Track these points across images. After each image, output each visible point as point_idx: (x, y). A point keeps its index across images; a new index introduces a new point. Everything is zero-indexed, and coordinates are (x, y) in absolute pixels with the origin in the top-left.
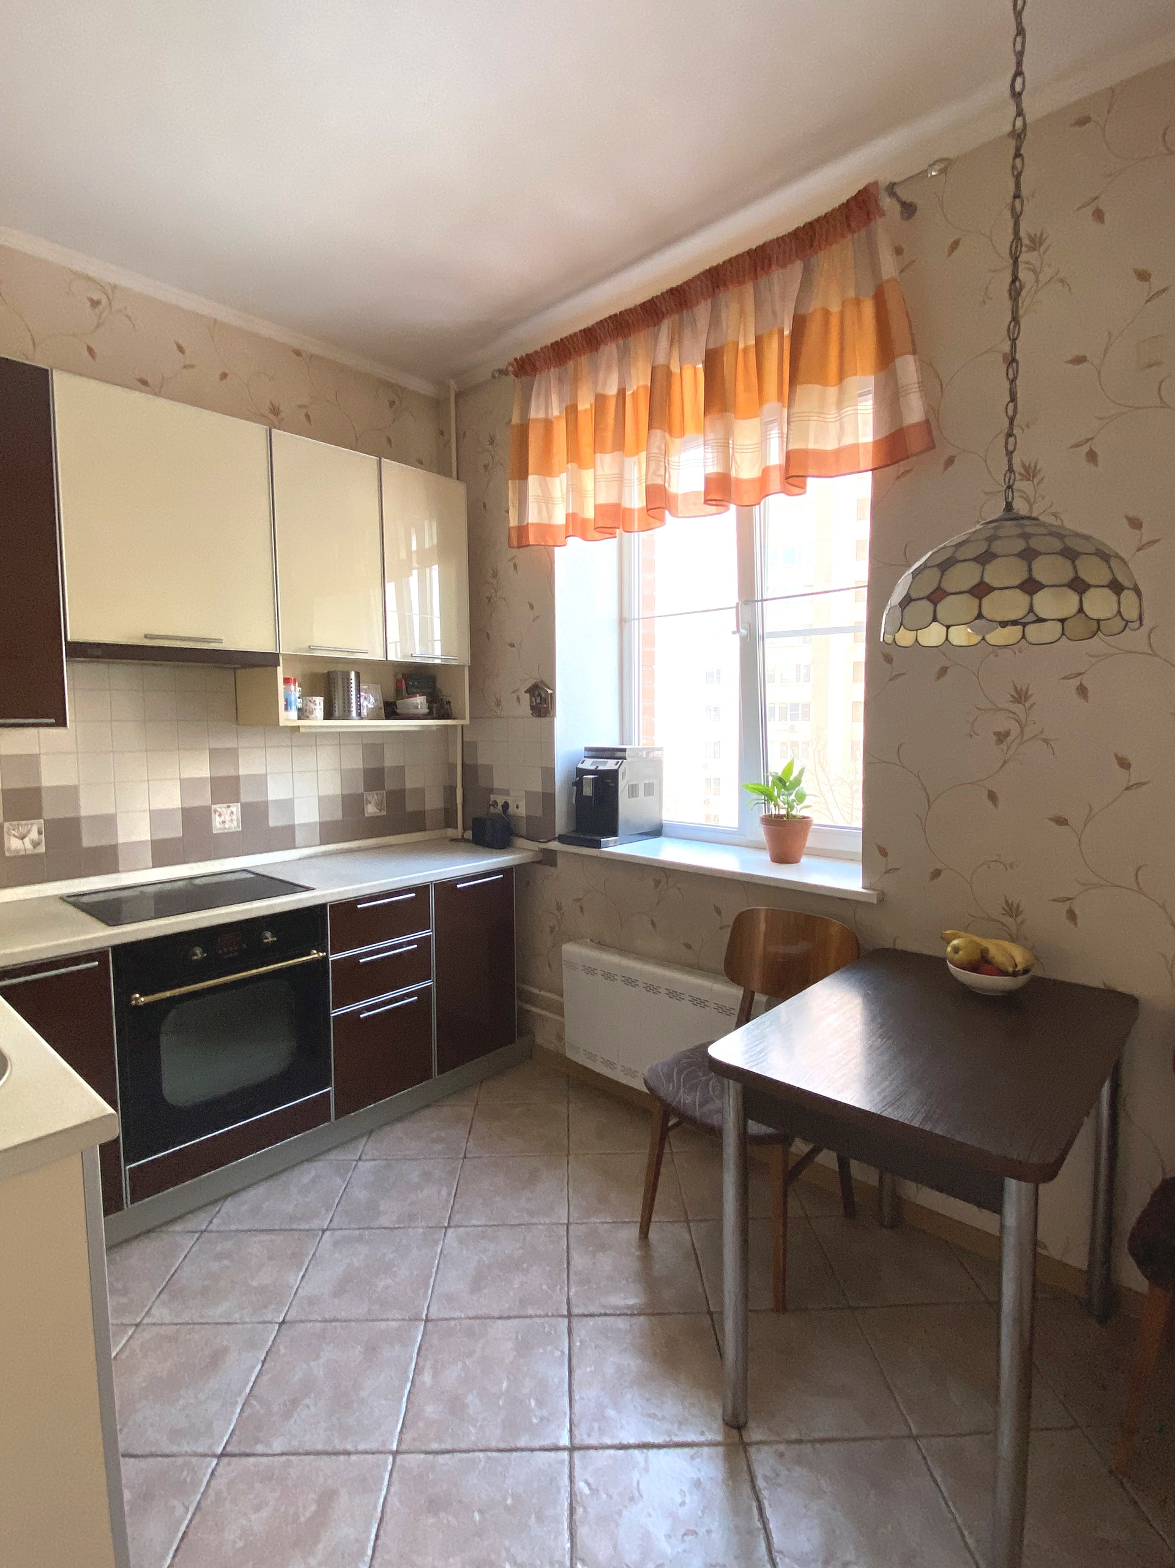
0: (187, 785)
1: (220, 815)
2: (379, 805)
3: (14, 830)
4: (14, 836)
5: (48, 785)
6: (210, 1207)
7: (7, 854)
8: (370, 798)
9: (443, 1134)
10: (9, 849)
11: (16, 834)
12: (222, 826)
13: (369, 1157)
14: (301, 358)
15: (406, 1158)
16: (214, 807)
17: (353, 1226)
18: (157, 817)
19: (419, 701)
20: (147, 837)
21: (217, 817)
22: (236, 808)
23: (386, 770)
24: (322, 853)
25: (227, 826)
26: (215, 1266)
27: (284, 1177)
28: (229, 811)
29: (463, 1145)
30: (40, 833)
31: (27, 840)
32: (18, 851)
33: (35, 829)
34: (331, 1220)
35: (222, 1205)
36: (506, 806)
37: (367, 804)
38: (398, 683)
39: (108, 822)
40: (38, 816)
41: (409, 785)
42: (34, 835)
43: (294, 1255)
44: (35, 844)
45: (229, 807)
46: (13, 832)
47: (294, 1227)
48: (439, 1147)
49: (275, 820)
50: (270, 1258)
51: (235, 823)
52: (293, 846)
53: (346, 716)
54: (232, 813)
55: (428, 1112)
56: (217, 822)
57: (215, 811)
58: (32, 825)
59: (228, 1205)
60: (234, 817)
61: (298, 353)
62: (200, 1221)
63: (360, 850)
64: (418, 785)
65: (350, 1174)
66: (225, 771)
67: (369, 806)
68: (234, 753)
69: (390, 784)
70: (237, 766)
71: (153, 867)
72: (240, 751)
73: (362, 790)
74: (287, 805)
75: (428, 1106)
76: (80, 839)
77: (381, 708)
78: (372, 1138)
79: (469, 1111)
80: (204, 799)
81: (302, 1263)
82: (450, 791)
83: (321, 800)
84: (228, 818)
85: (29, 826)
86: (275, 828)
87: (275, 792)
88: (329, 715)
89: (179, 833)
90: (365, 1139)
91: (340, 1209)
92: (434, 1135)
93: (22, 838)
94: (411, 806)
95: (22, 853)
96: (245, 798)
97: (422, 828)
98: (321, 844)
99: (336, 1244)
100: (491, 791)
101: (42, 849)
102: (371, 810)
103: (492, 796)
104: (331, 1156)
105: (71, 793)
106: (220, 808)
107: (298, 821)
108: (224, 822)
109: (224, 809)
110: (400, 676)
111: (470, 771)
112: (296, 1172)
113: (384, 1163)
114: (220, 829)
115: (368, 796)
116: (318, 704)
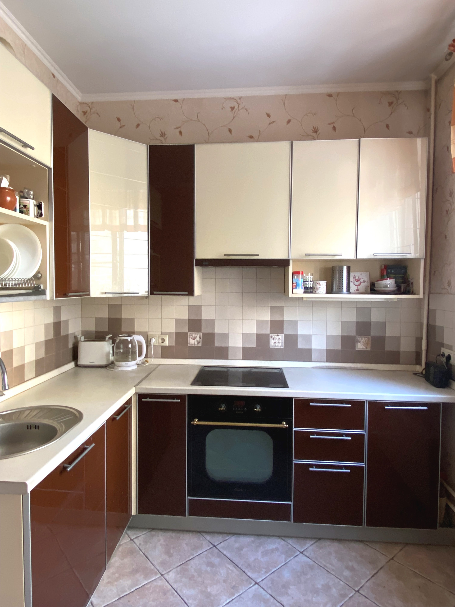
0: (259, 323)
1: (274, 339)
2: (366, 344)
3: (191, 336)
4: (191, 338)
5: (204, 319)
6: (225, 535)
7: (189, 345)
8: (360, 339)
9: (356, 566)
10: (189, 343)
11: (192, 338)
12: (274, 345)
13: (307, 555)
14: (332, 98)
15: (324, 568)
16: (271, 335)
17: (270, 591)
18: (245, 336)
19: (389, 283)
20: (240, 345)
21: (272, 340)
22: (281, 336)
23: (372, 323)
24: (326, 366)
25: (276, 345)
26: (204, 567)
27: (263, 539)
28: (278, 338)
29: (363, 582)
30: (200, 338)
31: (195, 340)
32: (192, 345)
33: (198, 336)
34: (263, 580)
35: (230, 538)
36: (449, 358)
37: (357, 343)
38: (382, 270)
39: (225, 336)
40: (200, 331)
41: (388, 334)
42: (198, 338)
43: (234, 587)
44: (198, 343)
45: (278, 335)
46: (191, 337)
47: (246, 571)
48: (347, 573)
49: (301, 345)
50: (225, 581)
51: (281, 344)
52: (310, 360)
53: (340, 291)
54: (280, 339)
55: (358, 546)
56: (272, 342)
57: (271, 337)
58: (198, 334)
59: (232, 539)
60: (280, 341)
61: (330, 95)
62: (216, 539)
63: (351, 369)
64: (396, 334)
65: (292, 558)
66: (277, 318)
67: (359, 344)
68: (281, 309)
69: (374, 333)
70: (283, 315)
71: (242, 360)
72: (285, 308)
73: (353, 333)
74: (308, 338)
75: (362, 542)
76: (213, 342)
77: (368, 287)
78: (317, 544)
79: (383, 560)
80: (266, 330)
81: (233, 595)
82: (419, 340)
83: (328, 337)
84: (277, 341)
85: (197, 335)
86: (302, 350)
87: (302, 330)
88: (329, 290)
89: (255, 346)
90: (313, 542)
91: (272, 576)
92: (350, 564)
93: (194, 339)
94: (388, 348)
95: (193, 345)
96: (286, 332)
97: (397, 362)
98: (327, 361)
99: (255, 596)
100: (442, 345)
101: (200, 345)
102: (360, 346)
103: (442, 348)
104: (290, 541)
105: (212, 322)
106: (274, 335)
107: (314, 347)
108: (275, 343)
109: (275, 337)
110: (383, 267)
111: (431, 329)
112: (270, 540)
113: (312, 563)
114: (273, 346)
115: (358, 338)
116: (323, 285)
